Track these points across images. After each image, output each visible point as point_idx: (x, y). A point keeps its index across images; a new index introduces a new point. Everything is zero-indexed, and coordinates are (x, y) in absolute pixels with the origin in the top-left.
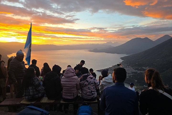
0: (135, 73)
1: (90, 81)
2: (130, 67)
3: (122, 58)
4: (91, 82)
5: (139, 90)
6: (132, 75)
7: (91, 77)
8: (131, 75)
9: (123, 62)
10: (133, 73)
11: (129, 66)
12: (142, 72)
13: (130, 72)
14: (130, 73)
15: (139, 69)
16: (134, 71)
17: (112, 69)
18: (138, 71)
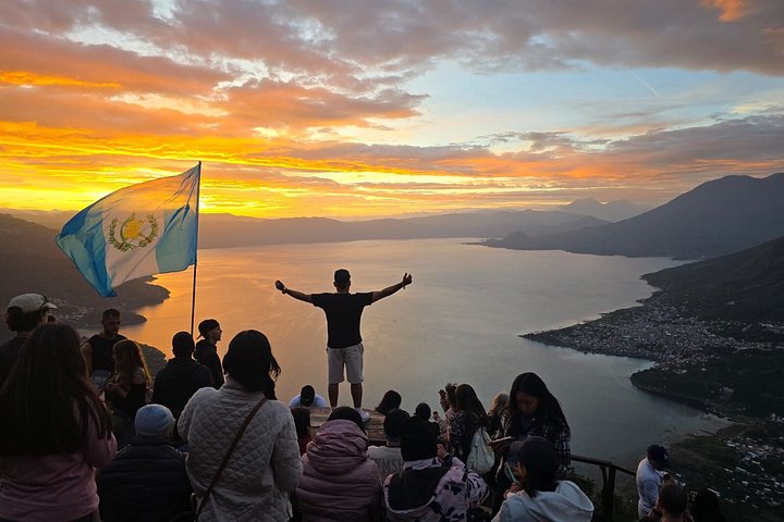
0: (720, 350)
1: (450, 505)
2: (692, 320)
3: (651, 279)
4: (452, 509)
5: (745, 436)
6: (704, 359)
7: (452, 482)
8: (699, 363)
9: (655, 294)
10: (708, 350)
11: (687, 315)
12: (759, 346)
13: (693, 347)
14: (696, 352)
15: (744, 329)
16: (718, 341)
17: (597, 331)
18: (739, 341)
